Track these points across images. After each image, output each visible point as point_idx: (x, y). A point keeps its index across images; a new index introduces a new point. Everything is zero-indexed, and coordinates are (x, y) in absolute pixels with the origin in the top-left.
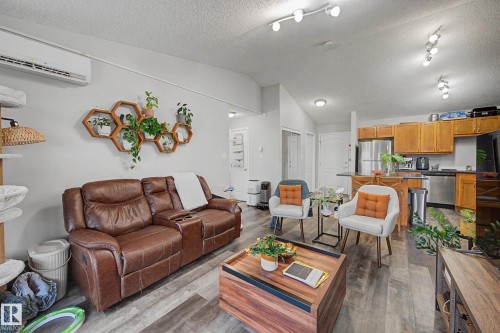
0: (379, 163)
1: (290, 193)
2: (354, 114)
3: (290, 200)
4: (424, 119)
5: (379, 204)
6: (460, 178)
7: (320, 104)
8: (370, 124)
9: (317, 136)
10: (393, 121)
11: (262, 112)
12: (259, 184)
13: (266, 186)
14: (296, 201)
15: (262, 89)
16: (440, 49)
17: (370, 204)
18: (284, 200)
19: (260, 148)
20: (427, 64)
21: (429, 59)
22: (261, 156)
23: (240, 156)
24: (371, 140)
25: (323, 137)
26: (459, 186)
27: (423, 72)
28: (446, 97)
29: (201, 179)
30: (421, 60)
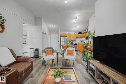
0: (64, 42)
1: (49, 52)
2: (60, 30)
3: (49, 54)
4: (72, 33)
5: (72, 52)
6: (78, 45)
7: (52, 26)
8: (63, 33)
9: (50, 35)
10: (67, 33)
11: (35, 25)
12: (34, 49)
13: (37, 50)
14: (51, 54)
15: (35, 18)
16: (78, 19)
17: (70, 52)
18: (47, 54)
19: (34, 37)
20: (75, 22)
21: (76, 21)
22: (35, 40)
23: (25, 40)
24: (63, 37)
25: (52, 35)
26: (78, 46)
27: (74, 23)
28: (76, 29)
29: (11, 50)
30: (74, 21)
